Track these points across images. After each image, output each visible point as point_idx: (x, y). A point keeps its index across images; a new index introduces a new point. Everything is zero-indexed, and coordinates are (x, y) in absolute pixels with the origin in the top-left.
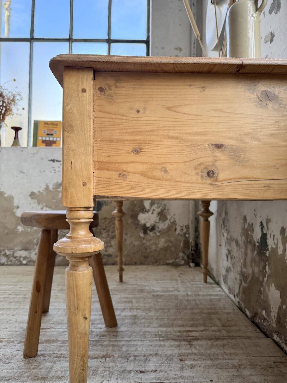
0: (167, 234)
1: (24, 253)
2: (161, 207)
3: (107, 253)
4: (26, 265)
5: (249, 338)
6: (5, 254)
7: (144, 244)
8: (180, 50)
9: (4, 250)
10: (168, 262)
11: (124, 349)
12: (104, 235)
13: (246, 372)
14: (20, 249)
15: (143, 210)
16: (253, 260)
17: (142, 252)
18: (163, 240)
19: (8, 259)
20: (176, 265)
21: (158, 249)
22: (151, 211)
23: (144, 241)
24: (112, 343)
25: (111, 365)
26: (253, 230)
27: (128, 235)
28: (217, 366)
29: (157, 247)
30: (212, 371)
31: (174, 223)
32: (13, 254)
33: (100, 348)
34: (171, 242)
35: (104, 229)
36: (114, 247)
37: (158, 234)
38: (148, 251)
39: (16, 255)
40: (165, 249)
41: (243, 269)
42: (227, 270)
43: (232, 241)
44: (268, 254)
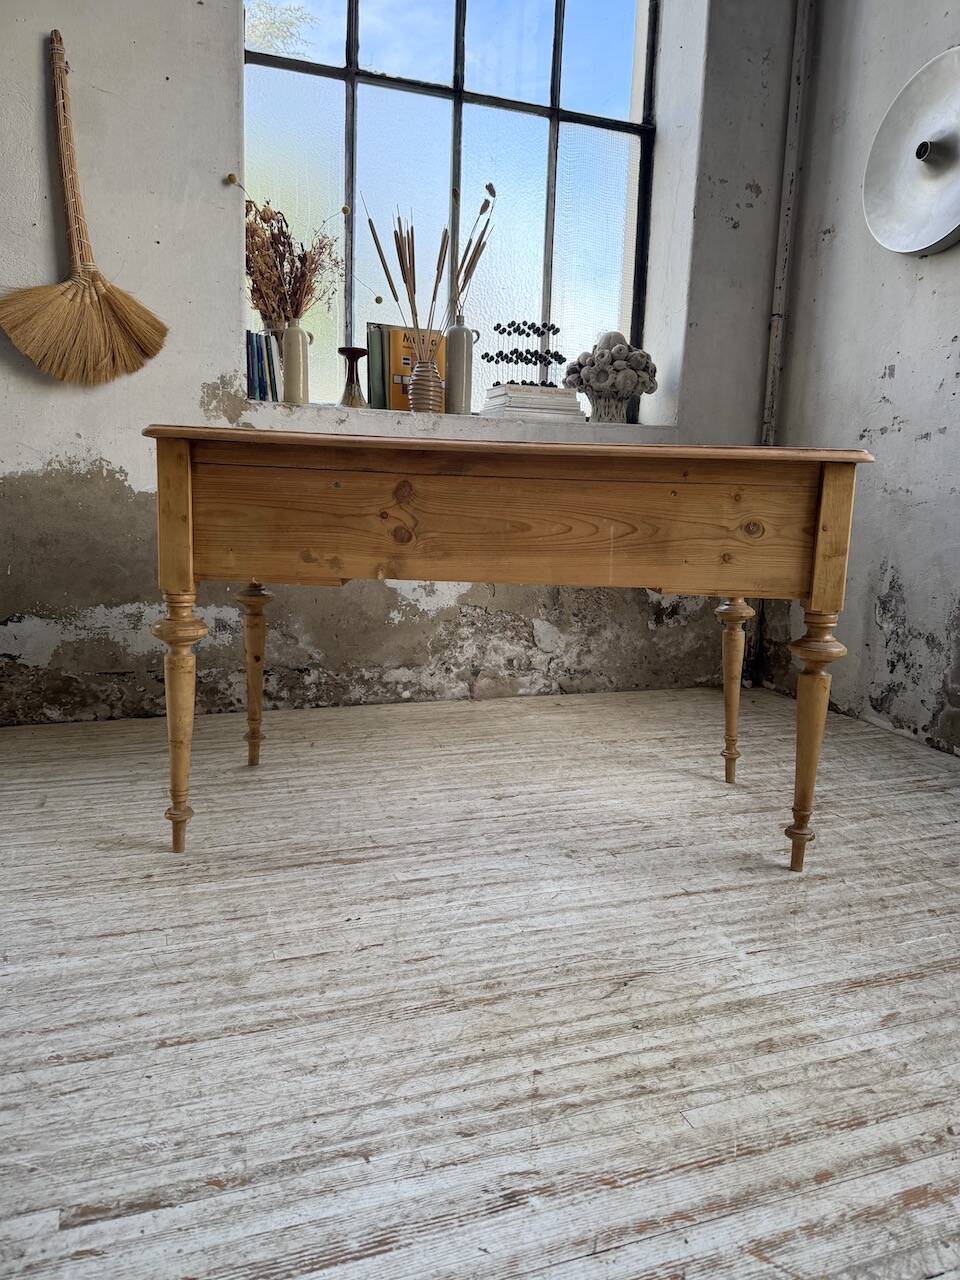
0: (700, 622)
1: (404, 675)
3: (582, 667)
4: (408, 700)
6: (362, 677)
7: (655, 644)
8: (757, 190)
9: (357, 669)
10: (698, 680)
12: (575, 630)
14: (397, 664)
17: (649, 663)
18: (691, 635)
19: (369, 689)
21: (682, 655)
23: (655, 639)
27: (625, 627)
29: (678, 649)
32: (380, 677)
34: (707, 638)
35: (575, 615)
37: (683, 623)
38: (662, 658)
39: (386, 678)
40: (695, 654)
41: (950, 685)
42: (890, 689)
43: (916, 637)
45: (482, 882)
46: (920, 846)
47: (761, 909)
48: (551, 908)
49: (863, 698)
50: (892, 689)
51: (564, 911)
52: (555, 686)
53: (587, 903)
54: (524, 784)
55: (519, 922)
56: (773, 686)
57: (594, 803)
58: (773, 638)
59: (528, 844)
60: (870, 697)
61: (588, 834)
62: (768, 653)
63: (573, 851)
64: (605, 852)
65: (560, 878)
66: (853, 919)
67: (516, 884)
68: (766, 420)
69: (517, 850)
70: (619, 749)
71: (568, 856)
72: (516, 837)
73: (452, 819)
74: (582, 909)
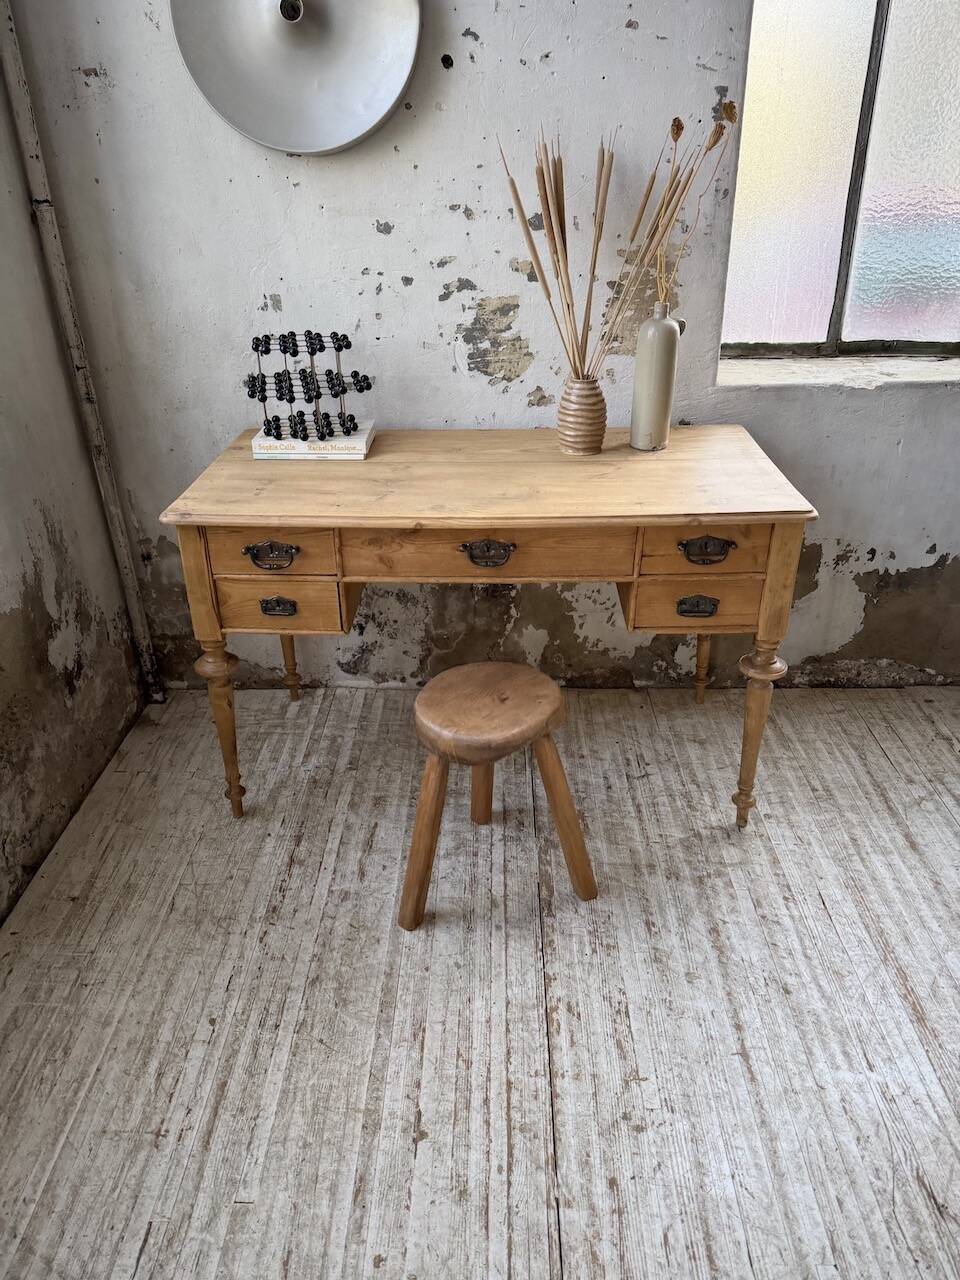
0: (100, 659)
2: (75, 595)
3: (33, 818)
7: (77, 722)
12: (7, 779)
15: (51, 628)
16: (469, 612)
17: (81, 748)
21: (100, 713)
22: (63, 617)
23: (76, 716)
27: (49, 727)
29: (95, 708)
31: (102, 622)
36: (38, 788)
37: (89, 673)
38: (88, 733)
40: (108, 702)
41: (434, 632)
42: (363, 650)
43: (382, 596)
44: (513, 593)
45: (704, 1263)
46: (653, 831)
47: (778, 1012)
48: (778, 1208)
49: (328, 666)
50: (365, 650)
51: (784, 1197)
52: (19, 872)
53: (763, 1162)
54: (377, 1078)
55: (812, 1261)
56: (186, 683)
57: (477, 1030)
58: (170, 634)
59: (595, 1159)
60: (339, 663)
61: (577, 1077)
62: (165, 652)
63: (626, 1117)
64: (633, 1084)
65: (699, 1165)
66: (799, 956)
67: (711, 1222)
68: (77, 362)
69: (613, 1183)
70: (301, 916)
71: (639, 1129)
72: (569, 1166)
73: (476, 1227)
74: (780, 1175)
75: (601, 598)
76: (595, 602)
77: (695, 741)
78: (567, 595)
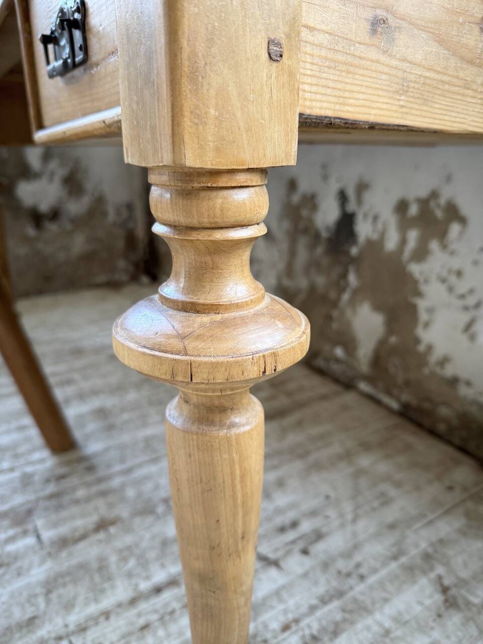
0: (89, 224)
2: (69, 166)
5: (324, 398)
10: (96, 280)
11: (131, 493)
13: (365, 461)
15: (26, 172)
16: (313, 265)
18: (80, 239)
20: (114, 286)
24: (94, 489)
25: (128, 539)
26: (314, 207)
28: (317, 467)
29: (68, 254)
30: (315, 478)
33: (75, 510)
34: (100, 241)
37: (68, 227)
44: (354, 251)
75: (462, 287)
76: (451, 289)
77: (445, 590)
78: (415, 269)
